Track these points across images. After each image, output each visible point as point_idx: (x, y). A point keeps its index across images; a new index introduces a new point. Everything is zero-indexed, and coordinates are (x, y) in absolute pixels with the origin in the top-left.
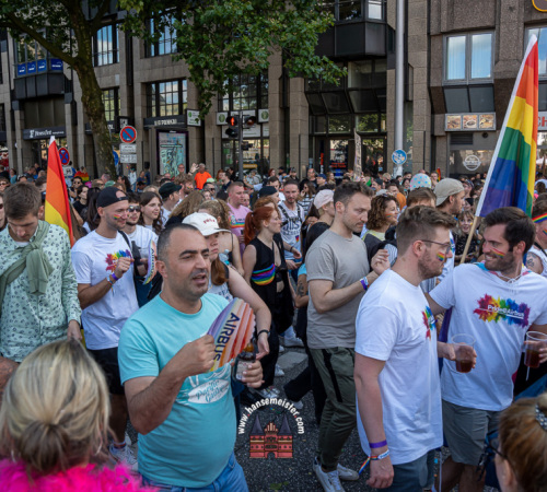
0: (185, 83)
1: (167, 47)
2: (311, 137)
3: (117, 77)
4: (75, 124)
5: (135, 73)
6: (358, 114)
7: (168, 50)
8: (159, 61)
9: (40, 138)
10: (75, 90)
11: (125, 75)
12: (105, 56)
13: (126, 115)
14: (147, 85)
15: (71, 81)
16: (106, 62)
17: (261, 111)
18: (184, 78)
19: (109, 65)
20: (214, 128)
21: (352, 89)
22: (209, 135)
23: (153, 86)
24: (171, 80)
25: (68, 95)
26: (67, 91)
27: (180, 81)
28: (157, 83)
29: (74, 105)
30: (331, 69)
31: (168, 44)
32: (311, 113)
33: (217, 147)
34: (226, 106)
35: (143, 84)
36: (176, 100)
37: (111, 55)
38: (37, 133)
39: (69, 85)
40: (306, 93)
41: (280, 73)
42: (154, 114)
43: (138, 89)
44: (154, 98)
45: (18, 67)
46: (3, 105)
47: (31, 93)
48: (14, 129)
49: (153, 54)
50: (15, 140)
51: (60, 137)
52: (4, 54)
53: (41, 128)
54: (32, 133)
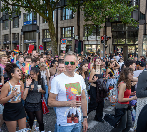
0: (74, 28)
2: (112, 45)
4: (39, 39)
5: (58, 25)
6: (127, 38)
8: (66, 21)
9: (29, 43)
10: (40, 29)
11: (55, 25)
14: (62, 28)
15: (39, 27)
17: (97, 37)
18: (74, 26)
21: (126, 31)
23: (64, 29)
25: (38, 31)
26: (37, 29)
27: (72, 27)
29: (39, 33)
32: (113, 38)
33: (83, 47)
34: (86, 35)
35: (61, 28)
38: (28, 41)
40: (112, 32)
42: (63, 37)
43: (59, 29)
44: (63, 32)
45: (24, 23)
46: (18, 33)
47: (27, 30)
48: (21, 40)
49: (64, 19)
50: (21, 43)
51: (34, 43)
52: (20, 20)
53: (29, 40)
54: (26, 41)
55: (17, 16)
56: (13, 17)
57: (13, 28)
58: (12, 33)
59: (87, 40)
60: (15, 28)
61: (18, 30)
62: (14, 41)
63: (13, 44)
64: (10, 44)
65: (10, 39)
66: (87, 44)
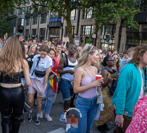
0: (93, 26)
1: (89, 17)
2: (126, 45)
3: (75, 23)
4: (62, 35)
5: (80, 23)
6: (141, 39)
7: (89, 18)
8: (86, 20)
9: (53, 38)
10: (64, 26)
11: (77, 23)
12: (72, 18)
13: (76, 33)
15: (63, 24)
16: (72, 20)
18: (93, 25)
19: (73, 20)
20: (99, 39)
21: (140, 32)
22: (97, 41)
23: (84, 27)
24: (89, 25)
25: (62, 27)
26: (61, 26)
27: (91, 26)
28: (85, 26)
29: (63, 30)
30: (137, 25)
31: (89, 16)
32: (127, 38)
33: (99, 45)
34: (103, 34)
35: (81, 26)
36: (90, 31)
37: (74, 18)
39: (62, 25)
40: (126, 32)
41: (120, 26)
42: (83, 34)
43: (80, 27)
44: (84, 30)
45: (50, 19)
46: (45, 28)
47: (52, 26)
48: (47, 34)
49: (85, 18)
50: (46, 37)
51: (58, 38)
52: (47, 16)
53: (54, 35)
54: (51, 36)
55: (45, 13)
56: (42, 14)
57: (41, 23)
58: (39, 28)
59: (104, 39)
60: (43, 23)
61: (45, 26)
62: (41, 35)
63: (39, 37)
64: (37, 37)
65: (38, 33)
66: (103, 42)
